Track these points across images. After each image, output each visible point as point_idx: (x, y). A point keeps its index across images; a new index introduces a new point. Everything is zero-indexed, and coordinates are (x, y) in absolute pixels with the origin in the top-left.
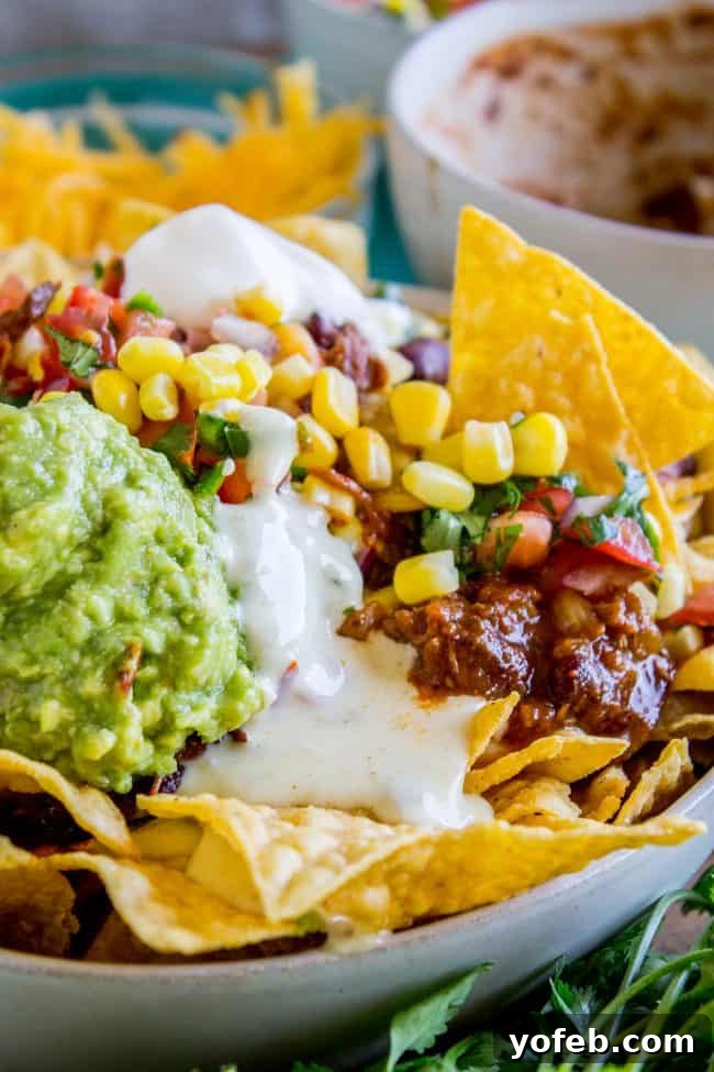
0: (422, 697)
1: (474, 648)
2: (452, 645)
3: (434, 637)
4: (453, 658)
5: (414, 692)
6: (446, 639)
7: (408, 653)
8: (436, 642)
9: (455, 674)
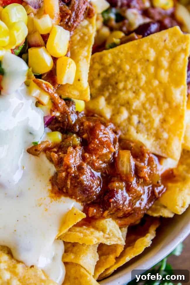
0: (52, 191)
1: (78, 180)
2: (70, 177)
3: (64, 172)
4: (69, 182)
5: (50, 187)
6: (68, 174)
7: (53, 169)
8: (64, 174)
9: (68, 188)
